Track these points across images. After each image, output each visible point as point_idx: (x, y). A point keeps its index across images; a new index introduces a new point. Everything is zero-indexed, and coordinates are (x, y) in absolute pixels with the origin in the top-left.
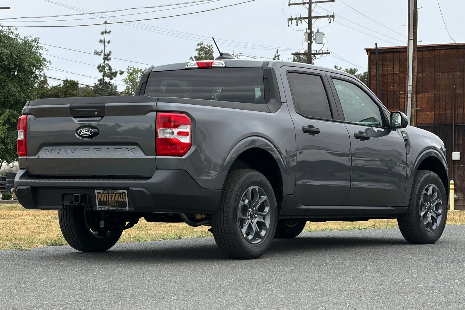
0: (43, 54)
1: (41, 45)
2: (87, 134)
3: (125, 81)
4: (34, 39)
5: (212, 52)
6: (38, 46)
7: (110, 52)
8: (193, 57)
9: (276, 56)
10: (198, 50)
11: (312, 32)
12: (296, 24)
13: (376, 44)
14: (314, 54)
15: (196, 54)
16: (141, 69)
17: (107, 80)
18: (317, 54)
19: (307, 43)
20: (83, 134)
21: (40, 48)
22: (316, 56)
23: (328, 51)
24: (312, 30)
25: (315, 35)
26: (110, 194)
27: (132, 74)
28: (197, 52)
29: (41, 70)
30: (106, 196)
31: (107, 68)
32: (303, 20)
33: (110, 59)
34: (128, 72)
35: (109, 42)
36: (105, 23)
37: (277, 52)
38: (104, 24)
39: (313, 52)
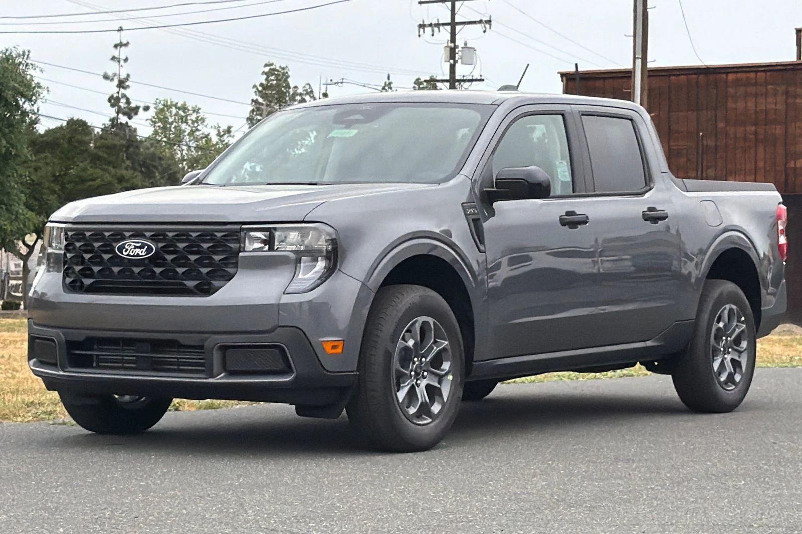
0: (36, 76)
1: (33, 63)
3: (152, 121)
4: (21, 53)
5: (288, 77)
6: (28, 64)
7: (128, 75)
8: (258, 85)
9: (387, 83)
10: (266, 73)
11: (456, 47)
12: (431, 33)
13: (576, 65)
14: (460, 81)
15: (263, 79)
16: (177, 103)
17: (123, 119)
18: (464, 81)
19: (448, 64)
21: (31, 66)
22: (462, 83)
23: (481, 76)
24: (457, 44)
25: (461, 51)
27: (162, 110)
28: (265, 77)
29: (33, 103)
31: (123, 101)
32: (441, 28)
33: (128, 86)
34: (155, 108)
35: (126, 60)
36: (121, 29)
37: (389, 78)
38: (118, 30)
39: (458, 77)
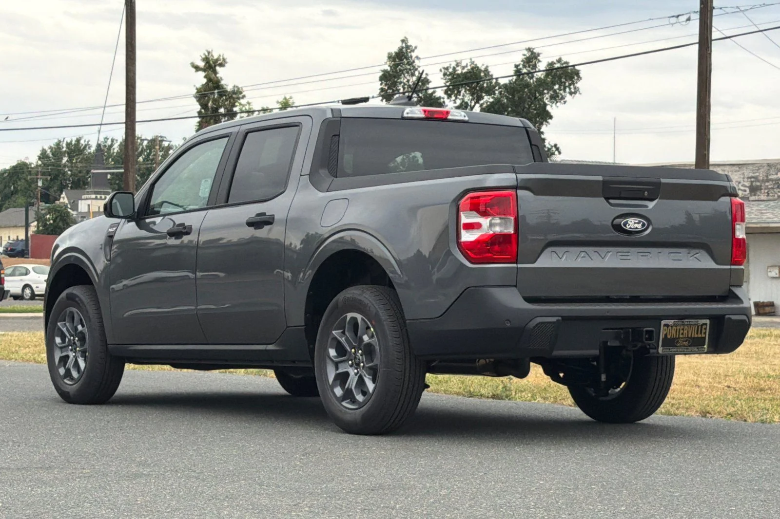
2: (637, 228)
20: (630, 228)
26: (682, 327)
30: (677, 330)
